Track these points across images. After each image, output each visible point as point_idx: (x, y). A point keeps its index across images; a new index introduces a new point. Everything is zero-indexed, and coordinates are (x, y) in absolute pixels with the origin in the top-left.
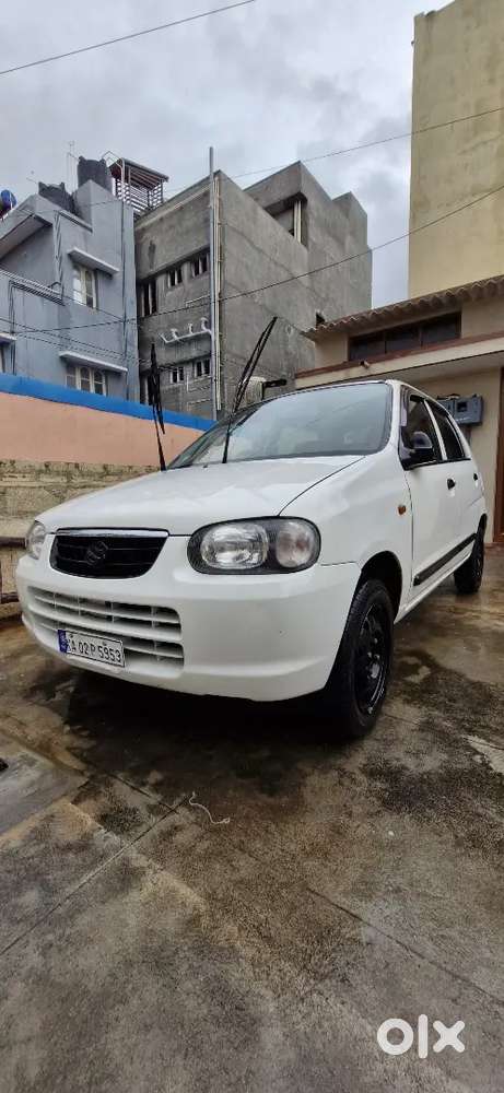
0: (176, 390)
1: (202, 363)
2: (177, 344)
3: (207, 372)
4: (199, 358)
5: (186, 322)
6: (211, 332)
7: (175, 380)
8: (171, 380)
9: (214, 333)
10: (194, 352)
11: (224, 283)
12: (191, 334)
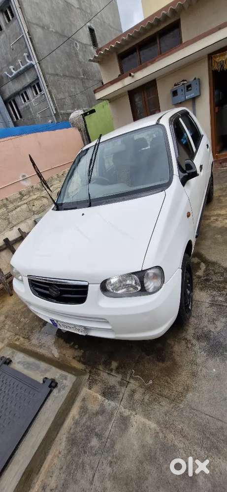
0: (28, 108)
1: (35, 85)
2: (17, 76)
3: (40, 91)
4: (33, 82)
5: (15, 59)
6: (34, 63)
7: (25, 101)
8: (23, 102)
9: (34, 62)
10: (28, 79)
11: (28, 23)
12: (22, 67)
